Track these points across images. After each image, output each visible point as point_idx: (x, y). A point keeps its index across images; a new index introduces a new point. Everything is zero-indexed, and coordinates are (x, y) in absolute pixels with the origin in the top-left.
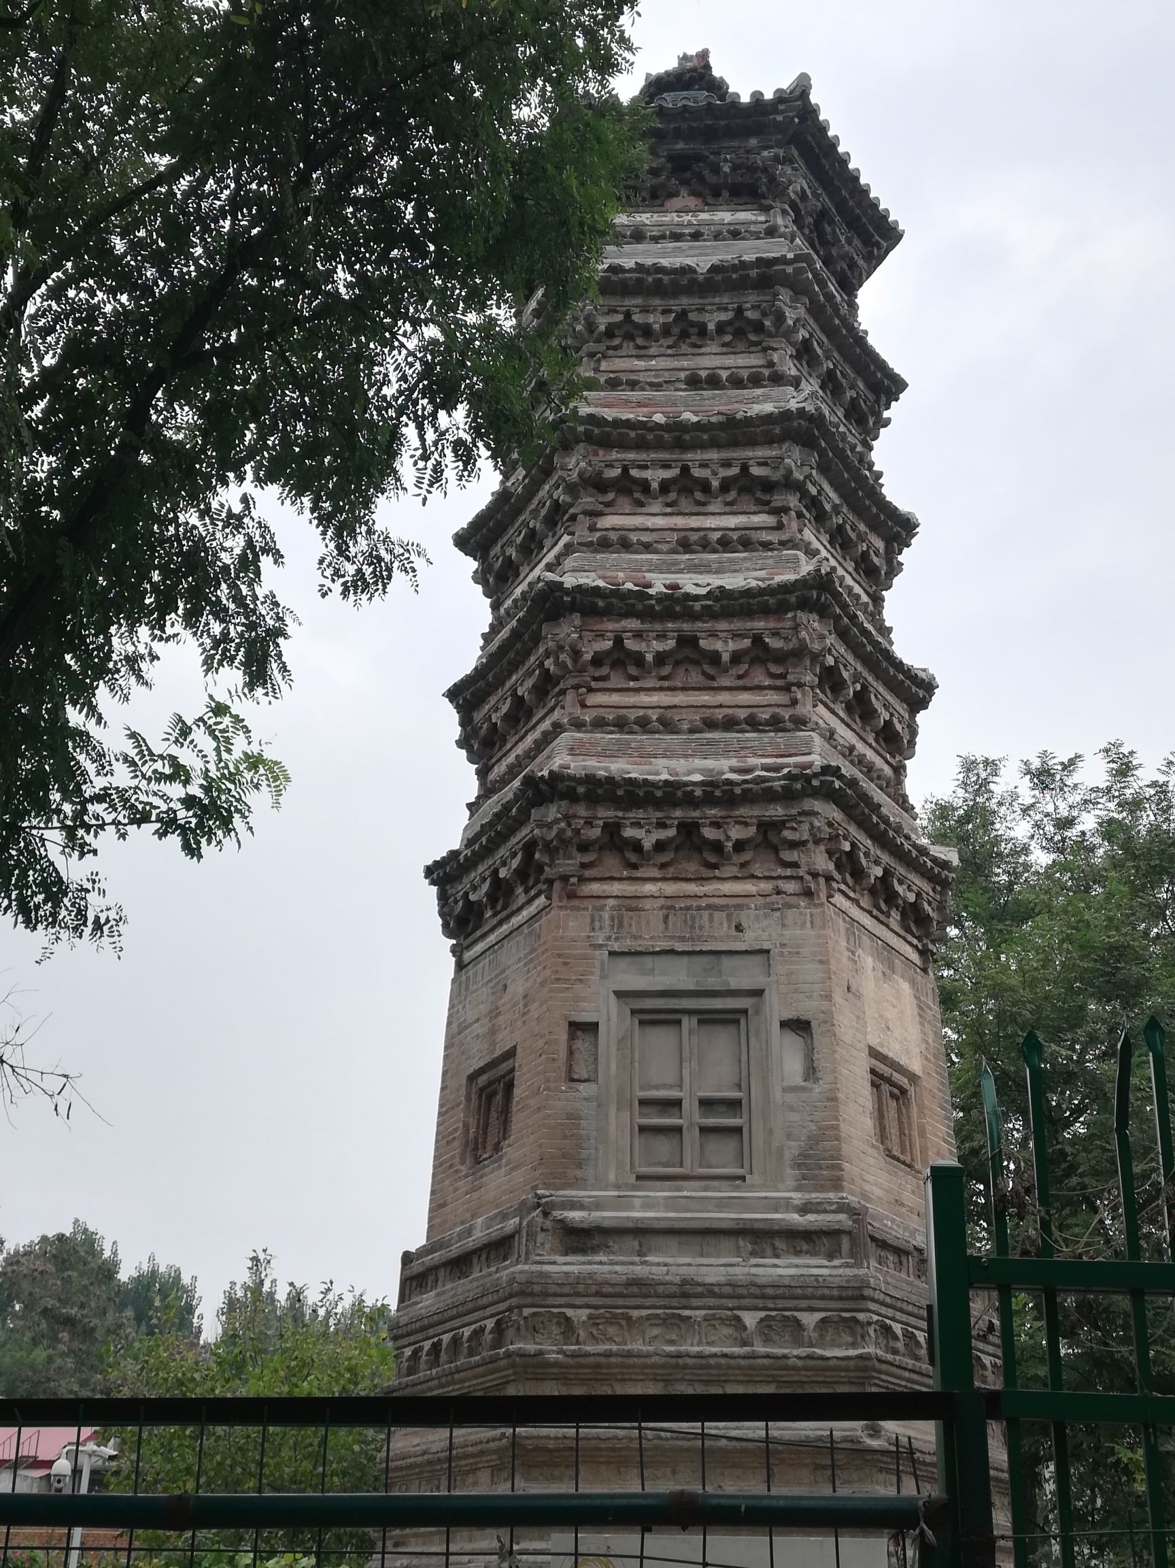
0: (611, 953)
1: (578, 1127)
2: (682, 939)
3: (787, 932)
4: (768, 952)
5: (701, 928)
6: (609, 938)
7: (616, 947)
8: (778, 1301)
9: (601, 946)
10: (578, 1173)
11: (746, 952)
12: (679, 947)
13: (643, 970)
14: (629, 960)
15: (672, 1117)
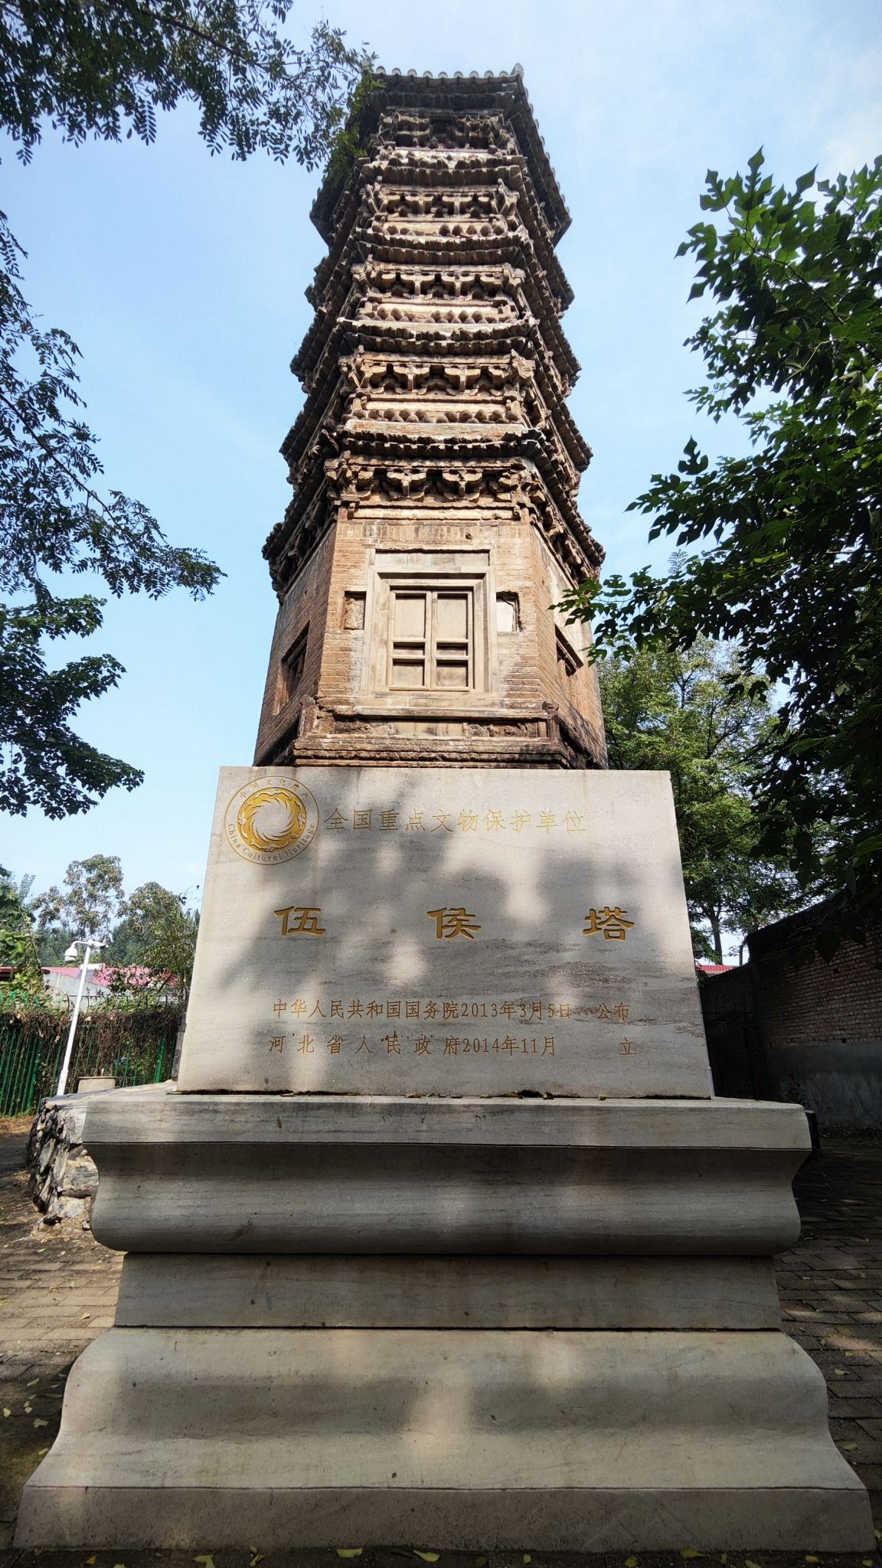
0: (378, 551)
1: (348, 656)
2: (428, 543)
3: (502, 540)
4: (487, 551)
5: (441, 536)
6: (376, 541)
7: (381, 547)
9: (370, 546)
10: (347, 685)
11: (473, 551)
12: (426, 548)
13: (400, 561)
14: (389, 555)
15: (417, 655)
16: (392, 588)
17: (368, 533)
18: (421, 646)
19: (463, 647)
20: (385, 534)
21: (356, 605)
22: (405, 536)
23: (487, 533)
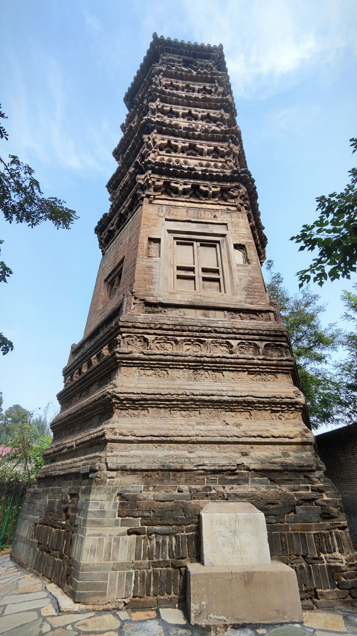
0: (166, 220)
1: (151, 271)
2: (194, 218)
3: (233, 220)
4: (226, 224)
5: (201, 215)
6: (165, 215)
7: (168, 217)
8: (246, 336)
9: (162, 217)
10: (151, 287)
11: (218, 224)
12: (193, 220)
13: (178, 226)
14: (172, 222)
15: (191, 274)
16: (175, 238)
17: (160, 211)
18: (192, 269)
19: (217, 271)
20: (170, 212)
21: (154, 246)
22: (181, 214)
23: (225, 216)
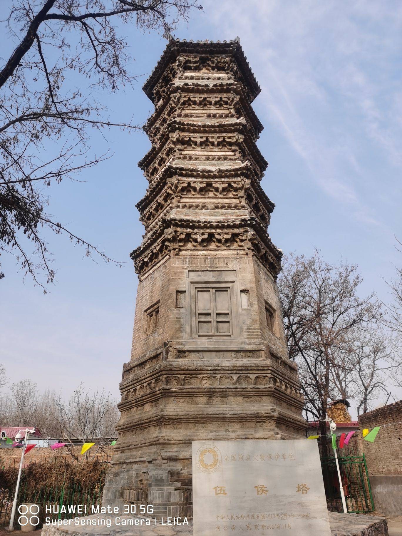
0: (189, 271)
3: (241, 265)
4: (236, 270)
6: (188, 267)
7: (191, 269)
8: (243, 371)
9: (186, 269)
10: (180, 335)
11: (229, 271)
12: (209, 270)
13: (199, 276)
14: (194, 273)
15: (208, 319)
16: (196, 288)
17: (185, 262)
18: (209, 314)
19: (227, 314)
20: (192, 263)
21: (181, 297)
22: (200, 264)
23: (235, 262)
